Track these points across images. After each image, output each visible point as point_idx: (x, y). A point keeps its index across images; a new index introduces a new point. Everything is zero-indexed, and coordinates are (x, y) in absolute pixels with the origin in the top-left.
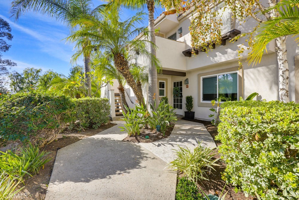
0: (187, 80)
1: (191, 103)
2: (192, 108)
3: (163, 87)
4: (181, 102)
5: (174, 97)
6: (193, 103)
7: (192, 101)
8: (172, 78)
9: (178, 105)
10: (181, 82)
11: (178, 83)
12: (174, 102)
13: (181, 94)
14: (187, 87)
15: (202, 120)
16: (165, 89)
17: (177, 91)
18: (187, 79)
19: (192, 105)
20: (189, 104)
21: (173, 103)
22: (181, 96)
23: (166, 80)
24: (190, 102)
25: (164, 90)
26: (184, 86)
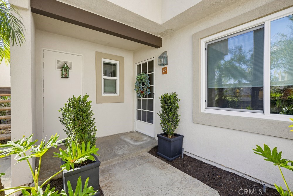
0: (163, 57)
1: (175, 112)
2: (176, 125)
3: (114, 74)
4: (151, 108)
5: (137, 97)
6: (179, 112)
7: (177, 107)
8: (134, 56)
9: (144, 113)
10: (151, 63)
11: (145, 65)
12: (139, 107)
13: (151, 89)
14: (165, 72)
15: (204, 161)
16: (118, 78)
17: (143, 84)
18: (165, 53)
19: (177, 117)
20: (168, 115)
21: (136, 109)
22: (151, 95)
23: (122, 59)
24: (171, 110)
25: (115, 80)
26: (157, 71)
